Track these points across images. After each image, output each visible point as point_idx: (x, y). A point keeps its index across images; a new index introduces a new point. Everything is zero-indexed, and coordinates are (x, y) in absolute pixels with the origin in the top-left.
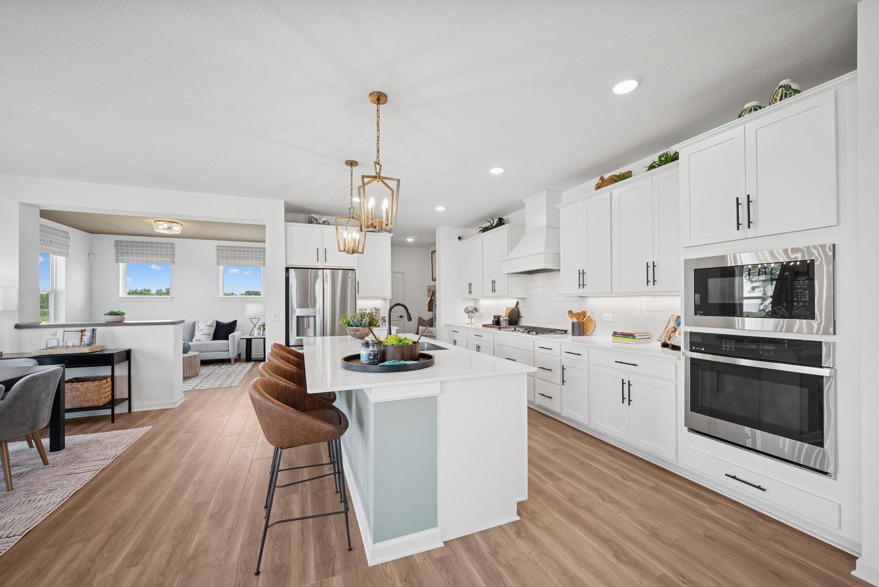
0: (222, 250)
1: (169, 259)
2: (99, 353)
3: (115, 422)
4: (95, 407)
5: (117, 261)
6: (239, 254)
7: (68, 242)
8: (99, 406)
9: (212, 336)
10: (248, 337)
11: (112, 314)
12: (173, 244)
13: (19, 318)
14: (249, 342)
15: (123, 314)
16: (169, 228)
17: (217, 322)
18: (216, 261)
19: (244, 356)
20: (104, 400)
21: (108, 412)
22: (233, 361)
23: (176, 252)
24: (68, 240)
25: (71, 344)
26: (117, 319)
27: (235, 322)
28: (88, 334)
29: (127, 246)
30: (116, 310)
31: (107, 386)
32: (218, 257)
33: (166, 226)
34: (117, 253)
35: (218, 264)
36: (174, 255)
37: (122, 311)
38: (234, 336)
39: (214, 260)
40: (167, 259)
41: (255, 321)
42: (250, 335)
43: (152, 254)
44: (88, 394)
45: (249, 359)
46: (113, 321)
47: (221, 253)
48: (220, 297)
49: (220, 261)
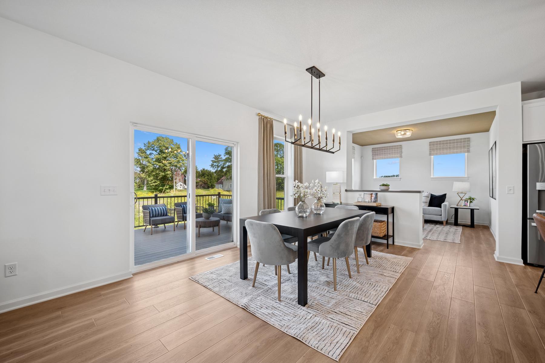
0: (433, 145)
1: (399, 155)
2: (379, 207)
3: (389, 248)
4: (378, 237)
5: (373, 159)
6: (447, 146)
7: (354, 151)
8: (380, 237)
9: (428, 204)
10: (456, 207)
11: (384, 185)
12: (401, 145)
13: (347, 187)
14: (456, 210)
15: (389, 185)
16: (405, 134)
17: (431, 195)
18: (428, 153)
19: (453, 220)
20: (382, 234)
21: (385, 242)
22: (444, 223)
23: (403, 150)
24: (354, 150)
25: (367, 201)
26: (386, 188)
27: (445, 195)
28: (374, 196)
29: (378, 150)
30: (385, 183)
31: (384, 226)
32: (430, 149)
33: (403, 133)
34: (373, 155)
35: (430, 154)
36: (401, 152)
37: (388, 184)
38: (446, 205)
39: (428, 152)
40: (398, 155)
41: (462, 195)
42: (457, 205)
43: (390, 153)
44: (375, 229)
45: (456, 224)
46: (384, 189)
47: (433, 147)
48: (432, 177)
49: (432, 152)
